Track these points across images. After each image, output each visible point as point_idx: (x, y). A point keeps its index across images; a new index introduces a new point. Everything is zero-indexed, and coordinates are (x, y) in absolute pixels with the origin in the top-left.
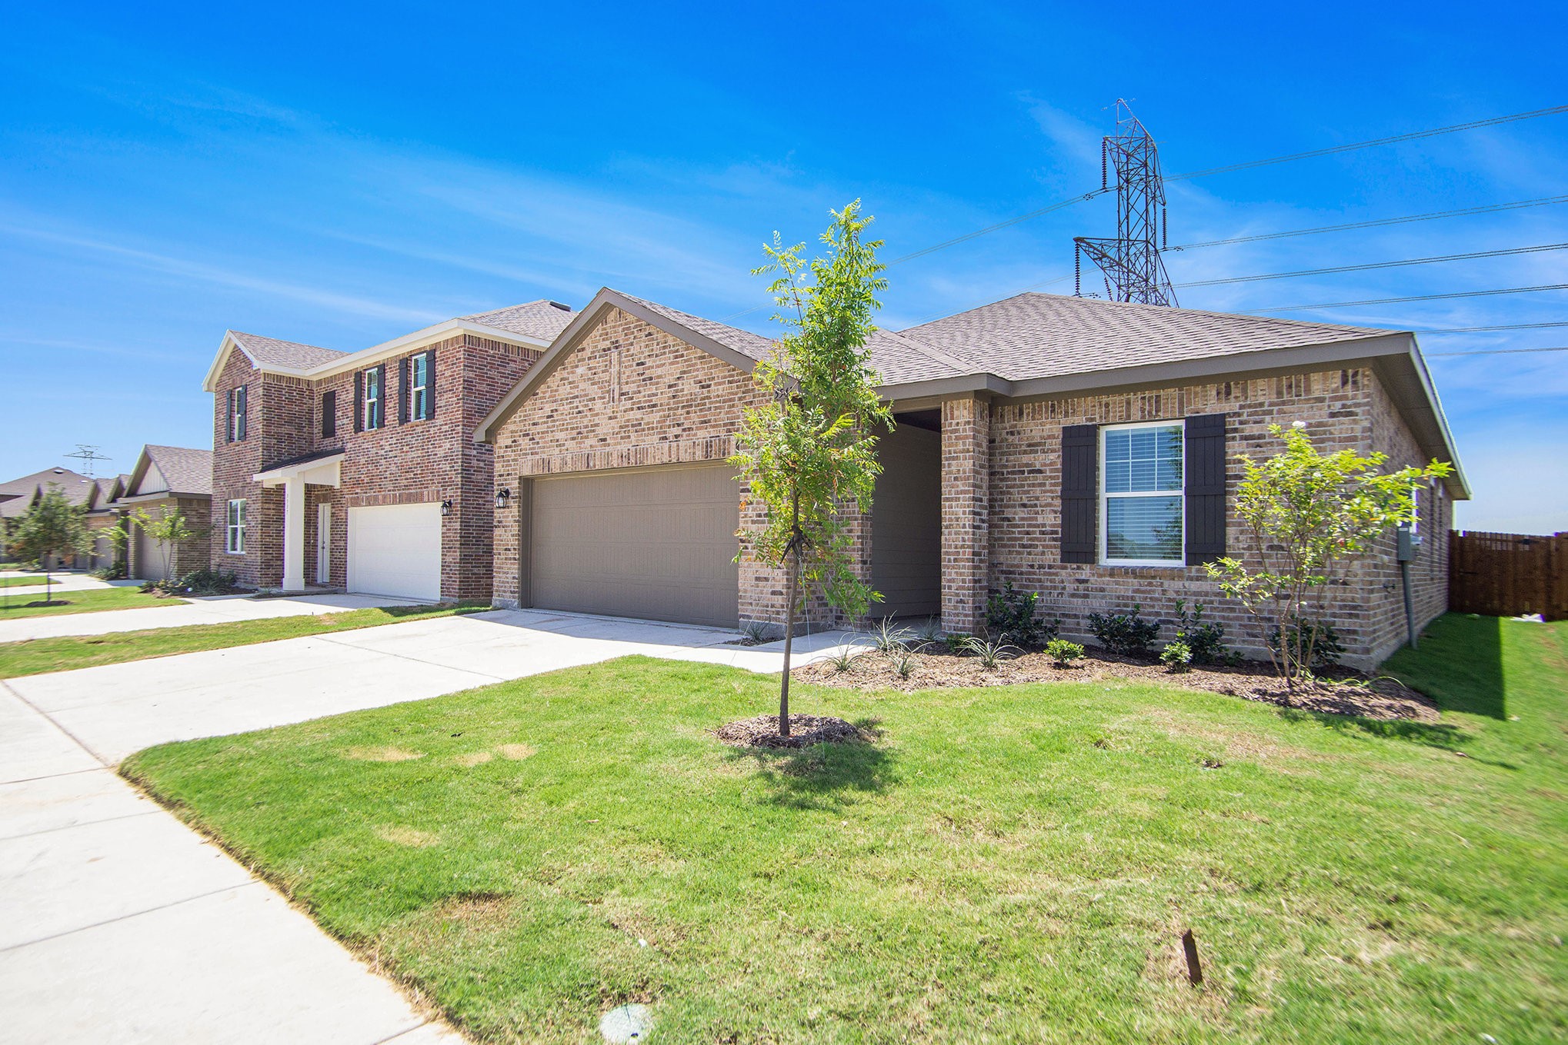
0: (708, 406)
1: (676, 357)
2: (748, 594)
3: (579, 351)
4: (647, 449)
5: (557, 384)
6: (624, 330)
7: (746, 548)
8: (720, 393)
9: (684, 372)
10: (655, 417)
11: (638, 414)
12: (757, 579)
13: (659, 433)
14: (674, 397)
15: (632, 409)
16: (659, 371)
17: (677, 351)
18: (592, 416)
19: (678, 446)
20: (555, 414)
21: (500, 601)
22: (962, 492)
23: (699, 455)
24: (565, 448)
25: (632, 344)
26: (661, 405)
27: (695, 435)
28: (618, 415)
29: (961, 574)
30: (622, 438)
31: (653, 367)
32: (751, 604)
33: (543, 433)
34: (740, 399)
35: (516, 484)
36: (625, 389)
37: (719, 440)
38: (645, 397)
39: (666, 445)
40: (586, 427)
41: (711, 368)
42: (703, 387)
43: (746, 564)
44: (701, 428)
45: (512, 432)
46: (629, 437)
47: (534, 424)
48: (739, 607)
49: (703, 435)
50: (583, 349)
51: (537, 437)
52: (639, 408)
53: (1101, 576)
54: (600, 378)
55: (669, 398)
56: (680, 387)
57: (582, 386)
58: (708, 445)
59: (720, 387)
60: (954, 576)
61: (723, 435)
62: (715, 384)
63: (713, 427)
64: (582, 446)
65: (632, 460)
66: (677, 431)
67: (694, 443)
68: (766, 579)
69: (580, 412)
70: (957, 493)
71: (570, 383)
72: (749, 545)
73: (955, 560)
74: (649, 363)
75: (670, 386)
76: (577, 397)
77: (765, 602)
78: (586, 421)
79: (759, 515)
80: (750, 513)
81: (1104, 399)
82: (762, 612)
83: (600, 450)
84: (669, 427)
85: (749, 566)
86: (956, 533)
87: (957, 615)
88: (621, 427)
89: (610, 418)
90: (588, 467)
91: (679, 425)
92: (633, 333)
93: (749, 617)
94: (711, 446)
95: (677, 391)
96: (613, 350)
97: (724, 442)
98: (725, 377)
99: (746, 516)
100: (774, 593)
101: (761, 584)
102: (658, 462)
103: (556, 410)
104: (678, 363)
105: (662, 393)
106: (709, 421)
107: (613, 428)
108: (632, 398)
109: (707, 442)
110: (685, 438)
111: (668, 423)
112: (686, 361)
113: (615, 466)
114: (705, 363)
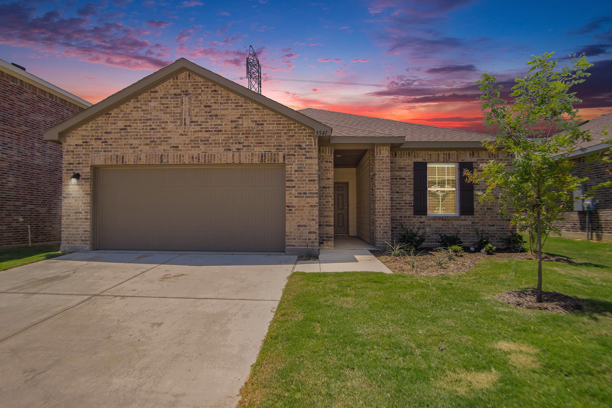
0: (262, 135)
1: (237, 106)
2: (293, 234)
3: (151, 92)
4: (214, 155)
5: (130, 110)
6: (192, 85)
7: (291, 210)
8: (271, 129)
9: (244, 115)
10: (221, 137)
11: (207, 135)
12: (298, 226)
13: (224, 146)
14: (236, 127)
15: (201, 131)
16: (223, 112)
17: (238, 103)
18: (165, 132)
19: (240, 154)
20: (128, 128)
21: (69, 247)
22: (385, 186)
23: (256, 160)
24: (139, 149)
25: (200, 94)
26: (225, 131)
27: (253, 149)
28: (189, 133)
29: (385, 221)
30: (192, 147)
31: (218, 109)
32: (295, 239)
33: (117, 139)
34: (285, 133)
35: (88, 170)
36: (194, 119)
37: (271, 154)
38: (211, 125)
39: (230, 154)
40: (159, 138)
41: (264, 115)
42: (258, 124)
43: (291, 218)
44: (257, 146)
45: (82, 136)
46: (199, 147)
47: (107, 133)
48: (286, 241)
49: (258, 150)
50: (156, 92)
51: (110, 142)
52: (207, 131)
53: (429, 220)
54: (171, 110)
55: (232, 128)
56: (240, 123)
57: (154, 113)
58: (263, 156)
59: (271, 126)
60: (382, 222)
61: (273, 151)
62: (267, 124)
63: (266, 146)
64: (156, 149)
65: (202, 160)
66: (240, 146)
67: (252, 154)
68: (305, 226)
69: (153, 129)
70: (383, 186)
71: (143, 110)
72: (293, 209)
73: (383, 215)
74: (214, 106)
75: (232, 122)
76: (151, 119)
77: (304, 238)
78: (158, 135)
79: (300, 194)
80: (293, 192)
81: (429, 153)
82: (302, 242)
83: (172, 152)
84: (232, 143)
85: (293, 219)
86: (383, 203)
87: (384, 238)
88: (191, 141)
89: (182, 135)
90: (162, 161)
91: (240, 143)
92: (201, 88)
93: (293, 246)
94: (265, 156)
95: (238, 125)
96: (183, 96)
97: (275, 155)
98: (274, 121)
99: (290, 194)
100: (310, 233)
101: (301, 228)
102: (225, 162)
103: (130, 126)
104: (238, 109)
105: (226, 125)
106: (263, 143)
107: (184, 141)
108: (201, 125)
109: (262, 154)
110: (245, 150)
111: (231, 141)
112: (244, 109)
113: (187, 163)
114: (260, 112)
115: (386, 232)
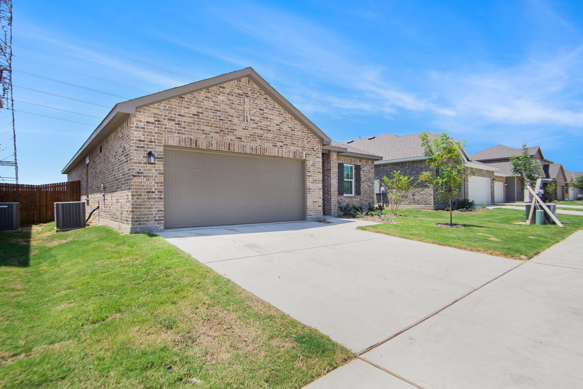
0: (294, 138)
1: (280, 114)
2: (311, 207)
3: (220, 87)
4: (267, 148)
5: (202, 98)
6: (251, 90)
7: (310, 191)
8: (299, 134)
9: (283, 122)
10: (270, 136)
11: (261, 132)
12: (314, 202)
13: (273, 143)
14: (279, 130)
15: (258, 129)
16: (271, 117)
17: (280, 111)
18: (231, 124)
19: (282, 150)
20: (201, 115)
23: (291, 156)
24: (210, 136)
25: (256, 99)
26: (273, 131)
27: (289, 148)
28: (249, 129)
29: (335, 199)
30: (251, 140)
31: (268, 114)
32: (312, 211)
33: (190, 123)
34: (306, 139)
35: (161, 149)
36: (253, 118)
37: (299, 152)
38: (264, 125)
39: (277, 149)
40: (227, 129)
41: (295, 124)
42: (292, 130)
43: (310, 197)
44: (292, 146)
45: (155, 114)
46: (256, 141)
47: (180, 115)
48: (308, 212)
49: (293, 148)
50: (224, 88)
51: (183, 125)
52: (261, 129)
53: (344, 198)
54: (236, 106)
55: (277, 129)
56: (282, 127)
57: (222, 106)
58: (295, 153)
59: (299, 133)
61: (300, 150)
62: (297, 131)
63: (297, 146)
64: (224, 138)
65: (259, 152)
66: (282, 144)
67: (289, 151)
68: (316, 202)
69: (222, 120)
70: (334, 177)
71: (213, 102)
72: (311, 191)
73: (334, 195)
74: (266, 111)
75: (277, 125)
76: (220, 111)
77: (316, 210)
78: (226, 126)
79: (314, 181)
80: (311, 179)
81: (344, 158)
82: (315, 213)
83: (237, 142)
84: (277, 141)
85: (311, 198)
86: (334, 188)
87: (334, 209)
88: (250, 135)
89: (244, 129)
90: (229, 148)
91: (282, 142)
92: (256, 94)
93: (311, 215)
94: (296, 153)
95: (280, 128)
96: (244, 96)
97: (301, 153)
98: (300, 129)
99: (309, 180)
100: (319, 206)
101: (315, 203)
102: (273, 155)
103: (202, 113)
104: (280, 116)
105: (273, 126)
106: (295, 144)
107: (246, 134)
108: (257, 124)
109: (294, 151)
110: (285, 148)
111: (276, 140)
112: (284, 117)
113: (248, 152)
114: (293, 121)
115: (335, 206)
